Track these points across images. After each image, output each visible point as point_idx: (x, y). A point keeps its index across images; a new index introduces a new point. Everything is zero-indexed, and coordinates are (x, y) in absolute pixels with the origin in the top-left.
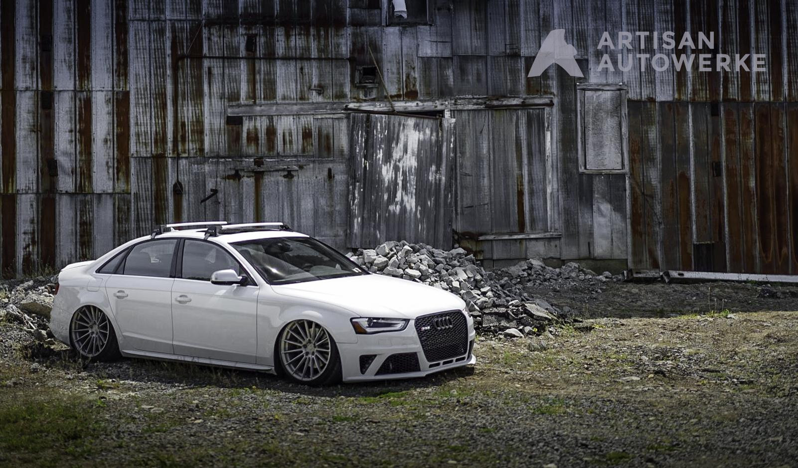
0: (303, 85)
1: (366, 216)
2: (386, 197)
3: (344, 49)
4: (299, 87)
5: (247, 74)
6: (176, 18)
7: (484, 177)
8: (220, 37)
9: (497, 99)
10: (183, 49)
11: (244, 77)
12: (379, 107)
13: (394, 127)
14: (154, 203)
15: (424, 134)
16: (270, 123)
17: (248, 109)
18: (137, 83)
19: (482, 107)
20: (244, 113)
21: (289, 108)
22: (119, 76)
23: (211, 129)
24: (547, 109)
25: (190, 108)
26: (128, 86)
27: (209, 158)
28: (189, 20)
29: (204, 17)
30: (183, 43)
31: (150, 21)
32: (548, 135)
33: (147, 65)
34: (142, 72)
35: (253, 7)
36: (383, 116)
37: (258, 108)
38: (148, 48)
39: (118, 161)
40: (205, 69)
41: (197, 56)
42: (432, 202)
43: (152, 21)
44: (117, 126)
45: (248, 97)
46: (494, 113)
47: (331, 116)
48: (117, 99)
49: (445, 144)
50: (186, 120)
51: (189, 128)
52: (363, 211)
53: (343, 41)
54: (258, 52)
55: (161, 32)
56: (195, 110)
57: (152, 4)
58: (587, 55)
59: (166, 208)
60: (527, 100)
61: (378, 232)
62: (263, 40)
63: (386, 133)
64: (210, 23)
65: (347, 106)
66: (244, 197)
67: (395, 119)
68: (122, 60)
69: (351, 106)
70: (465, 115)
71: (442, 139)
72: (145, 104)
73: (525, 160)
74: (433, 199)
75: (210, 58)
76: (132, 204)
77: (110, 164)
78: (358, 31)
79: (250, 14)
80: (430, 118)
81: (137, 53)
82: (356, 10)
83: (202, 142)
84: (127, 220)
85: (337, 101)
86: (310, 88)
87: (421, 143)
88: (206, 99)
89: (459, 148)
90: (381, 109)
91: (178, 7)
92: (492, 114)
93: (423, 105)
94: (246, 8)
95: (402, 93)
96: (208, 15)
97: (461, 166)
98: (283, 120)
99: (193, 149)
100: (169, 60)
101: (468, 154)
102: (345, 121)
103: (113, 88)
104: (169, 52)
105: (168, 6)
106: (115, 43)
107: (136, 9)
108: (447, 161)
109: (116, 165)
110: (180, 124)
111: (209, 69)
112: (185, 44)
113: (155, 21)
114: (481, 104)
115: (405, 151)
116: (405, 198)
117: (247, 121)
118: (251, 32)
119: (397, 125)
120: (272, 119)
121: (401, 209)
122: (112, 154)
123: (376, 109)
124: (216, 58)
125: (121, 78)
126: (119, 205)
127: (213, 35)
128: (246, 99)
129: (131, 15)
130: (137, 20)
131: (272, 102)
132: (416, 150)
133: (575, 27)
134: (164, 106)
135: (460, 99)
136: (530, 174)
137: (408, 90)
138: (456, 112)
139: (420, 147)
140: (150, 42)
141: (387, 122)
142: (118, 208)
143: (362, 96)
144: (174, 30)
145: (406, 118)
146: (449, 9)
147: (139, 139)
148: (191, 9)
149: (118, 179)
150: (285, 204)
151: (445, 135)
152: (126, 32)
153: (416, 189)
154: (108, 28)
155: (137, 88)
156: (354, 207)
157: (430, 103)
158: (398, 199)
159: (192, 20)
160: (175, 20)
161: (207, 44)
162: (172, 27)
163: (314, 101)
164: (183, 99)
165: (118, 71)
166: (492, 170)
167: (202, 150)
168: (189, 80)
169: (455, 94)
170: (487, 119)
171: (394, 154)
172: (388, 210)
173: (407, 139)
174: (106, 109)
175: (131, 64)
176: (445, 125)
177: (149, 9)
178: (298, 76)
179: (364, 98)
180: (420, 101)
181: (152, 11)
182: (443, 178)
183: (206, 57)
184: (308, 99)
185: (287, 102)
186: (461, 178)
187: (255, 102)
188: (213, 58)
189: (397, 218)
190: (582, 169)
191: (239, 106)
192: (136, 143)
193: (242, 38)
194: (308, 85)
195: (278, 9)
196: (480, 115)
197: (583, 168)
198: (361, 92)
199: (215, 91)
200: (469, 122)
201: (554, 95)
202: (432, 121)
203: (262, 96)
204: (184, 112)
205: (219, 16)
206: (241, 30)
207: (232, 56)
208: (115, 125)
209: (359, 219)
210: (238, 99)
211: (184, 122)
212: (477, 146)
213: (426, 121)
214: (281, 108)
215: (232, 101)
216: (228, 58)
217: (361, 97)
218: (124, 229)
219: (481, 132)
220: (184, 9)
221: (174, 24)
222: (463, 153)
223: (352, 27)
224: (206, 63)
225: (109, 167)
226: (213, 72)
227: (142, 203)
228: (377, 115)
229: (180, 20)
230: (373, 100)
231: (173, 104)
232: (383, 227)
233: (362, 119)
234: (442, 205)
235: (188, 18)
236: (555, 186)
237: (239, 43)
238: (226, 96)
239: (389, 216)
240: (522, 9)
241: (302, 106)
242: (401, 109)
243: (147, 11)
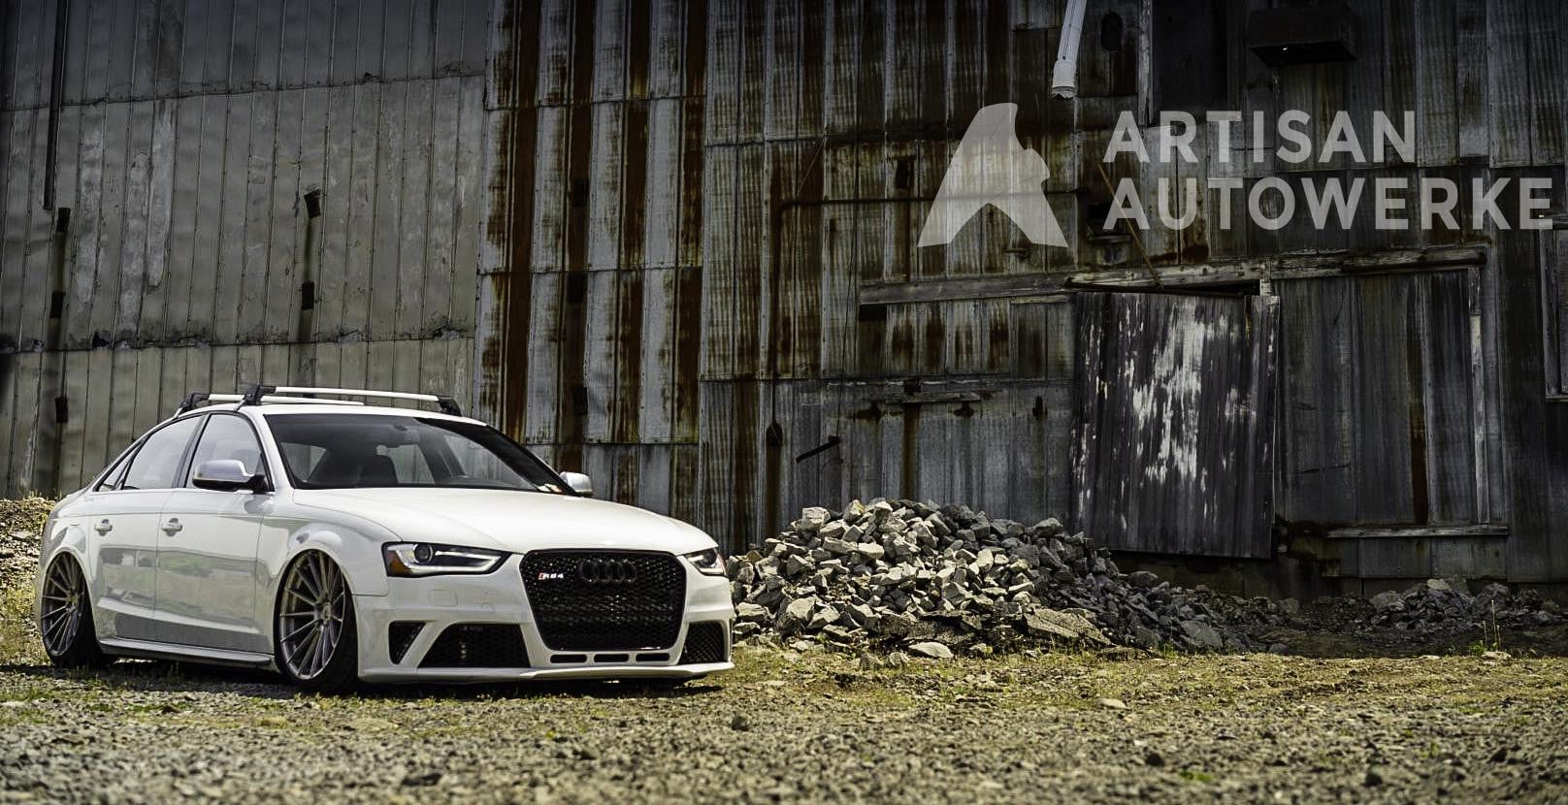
0: (993, 245)
1: (1100, 486)
2: (1140, 450)
3: (1068, 173)
4: (985, 247)
5: (896, 229)
6: (779, 137)
7: (1341, 411)
8: (851, 166)
9: (1367, 256)
10: (791, 190)
11: (890, 233)
12: (1131, 278)
13: (1157, 317)
14: (734, 462)
15: (1216, 327)
16: (933, 314)
17: (894, 290)
18: (714, 251)
19: (1335, 271)
20: (888, 298)
21: (966, 287)
22: (686, 242)
23: (833, 328)
24: (1473, 271)
25: (799, 293)
26: (700, 259)
27: (827, 380)
28: (802, 140)
29: (825, 132)
30: (790, 179)
31: (739, 146)
32: (1476, 323)
33: (731, 221)
34: (723, 234)
35: (909, 109)
36: (1137, 295)
37: (912, 289)
38: (733, 192)
39: (680, 389)
40: (826, 223)
41: (812, 200)
42: (1231, 459)
43: (742, 145)
44: (681, 329)
45: (896, 270)
46: (1362, 282)
47: (1043, 299)
48: (682, 281)
49: (1257, 347)
50: (791, 315)
51: (795, 328)
52: (1096, 478)
53: (1067, 159)
54: (916, 189)
55: (756, 163)
56: (806, 295)
57: (742, 117)
58: (1562, 156)
59: (754, 470)
60: (1430, 254)
61: (1123, 518)
62: (925, 165)
63: (1142, 329)
64: (837, 141)
65: (1070, 279)
66: (885, 451)
67: (1158, 301)
68: (693, 215)
69: (1079, 278)
70: (1301, 290)
71: (1252, 338)
72: (726, 288)
73: (1428, 376)
74: (1232, 454)
75: (833, 202)
76: (700, 463)
77: (668, 394)
78: (1096, 138)
79: (904, 122)
80: (1229, 297)
81: (717, 202)
82: (1092, 100)
83: (816, 352)
84: (691, 490)
85: (1054, 270)
86: (1005, 250)
87: (1209, 346)
88: (825, 275)
89: (1287, 352)
90: (1133, 283)
91: (784, 118)
92: (1357, 287)
93: (1217, 272)
94: (896, 112)
95: (1176, 250)
96: (832, 128)
97: (1294, 390)
98: (956, 310)
99: (801, 365)
100: (766, 211)
101: (1307, 366)
102: (1068, 307)
103: (677, 263)
104: (766, 196)
105: (767, 117)
106: (682, 186)
107: (717, 126)
108: (1260, 379)
109: (676, 395)
110: (781, 319)
111: (833, 222)
112: (793, 182)
113: (746, 144)
114: (1332, 266)
115: (1179, 361)
116: (1178, 454)
117: (895, 314)
118: (904, 153)
119: (1162, 311)
120: (938, 307)
121: (1168, 474)
122: (671, 376)
123: (1125, 283)
124: (844, 202)
125: (690, 245)
126: (679, 463)
127: (841, 161)
128: (893, 273)
129: (708, 138)
130: (719, 145)
131: (937, 277)
132: (1199, 359)
133: (1533, 101)
134: (755, 291)
135: (1290, 257)
136: (1438, 404)
137: (1189, 244)
138: (1283, 284)
139: (1208, 353)
140: (737, 180)
141: (1144, 306)
142: (678, 470)
143: (1100, 260)
144: (776, 160)
145: (1180, 298)
146: (1271, 86)
147: (714, 350)
148: (805, 119)
149: (679, 419)
150: (957, 464)
151: (1257, 329)
152: (700, 166)
153: (1198, 435)
154: (673, 161)
155: (714, 262)
156: (1079, 469)
157: (1230, 268)
158: (1164, 454)
159: (807, 139)
160: (778, 141)
161: (830, 179)
162: (773, 153)
163: (1012, 272)
164: (788, 277)
165: (685, 234)
166: (1357, 397)
167: (815, 366)
168: (799, 244)
169: (1281, 248)
170: (1347, 296)
171: (1157, 368)
172: (1143, 476)
173: (1182, 338)
174: (665, 299)
175: (706, 220)
176: (1258, 307)
177: (738, 125)
178: (985, 227)
179: (1105, 264)
180: (1211, 264)
181: (742, 128)
182: (1254, 413)
183: (827, 202)
184: (1002, 270)
185: (964, 275)
186: (1293, 415)
187: (908, 279)
188: (839, 202)
189: (1160, 492)
190: (1551, 393)
191: (880, 286)
192: (710, 356)
193: (888, 165)
194: (1002, 243)
195: (952, 108)
196: (1333, 288)
197: (1553, 391)
198: (1099, 252)
199: (840, 261)
200: (1309, 304)
201: (1490, 242)
202: (1231, 303)
203: (921, 268)
204: (788, 301)
205: (851, 130)
206: (887, 151)
207: (872, 197)
208: (678, 327)
209: (1088, 493)
210: (880, 274)
211: (789, 318)
212: (1327, 351)
213: (1220, 303)
214: (951, 287)
215: (868, 277)
216: (864, 202)
217: (1099, 263)
218: (685, 506)
219: (1335, 321)
220: (794, 123)
221: (777, 147)
222: (1297, 365)
223: (1084, 133)
224: (827, 213)
225: (665, 399)
226: (838, 228)
227: (715, 461)
228: (1124, 295)
229: (787, 141)
230: (1123, 266)
231: (771, 287)
232: (1133, 508)
233: (1097, 303)
234: (1251, 466)
235: (800, 136)
236: (1494, 429)
237: (883, 174)
238: (860, 269)
239: (1145, 485)
240: (1419, 73)
241: (989, 283)
242: (1173, 282)
243: (734, 128)
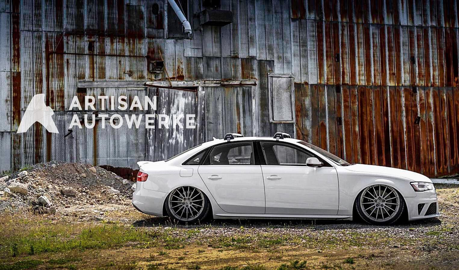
0: (121, 71)
1: (156, 145)
2: (167, 135)
3: (143, 51)
4: (118, 72)
5: (89, 64)
6: (48, 30)
7: (220, 124)
8: (73, 42)
9: (227, 81)
10: (52, 49)
11: (87, 65)
12: (163, 84)
13: (172, 96)
14: (35, 138)
15: (188, 99)
16: (102, 92)
17: (90, 83)
18: (25, 67)
19: (219, 85)
20: (88, 86)
21: (113, 83)
22: (14, 63)
23: (68, 95)
24: (253, 87)
25: (56, 83)
26: (20, 69)
27: (67, 112)
28: (56, 32)
29: (64, 30)
30: (52, 45)
31: (33, 32)
32: (254, 101)
33: (31, 57)
34: (28, 61)
35: (93, 26)
36: (166, 89)
37: (96, 83)
38: (31, 47)
39: (14, 113)
40: (65, 60)
41: (60, 52)
42: (193, 138)
43: (34, 32)
44: (13, 93)
45: (90, 77)
46: (225, 88)
47: (136, 89)
48: (13, 76)
49: (199, 105)
50: (54, 90)
51: (55, 94)
52: (155, 143)
53: (143, 46)
54: (95, 51)
55: (40, 38)
56: (59, 83)
57: (34, 22)
58: (273, 58)
59: (42, 141)
60: (243, 82)
61: (163, 155)
62: (98, 44)
63: (167, 99)
64: (68, 34)
65: (145, 83)
66: (87, 134)
67: (172, 91)
68: (16, 54)
69: (148, 83)
70: (209, 89)
71: (198, 103)
72: (30, 79)
73: (242, 115)
74: (193, 136)
75: (68, 54)
76: (22, 138)
77: (9, 115)
78: (151, 41)
79: (91, 30)
80: (191, 91)
81: (25, 50)
82: (150, 29)
83: (63, 102)
84: (19, 147)
85: (139, 80)
86: (124, 73)
87: (186, 105)
88: (66, 77)
89: (207, 108)
90: (164, 86)
91: (49, 24)
92: (224, 90)
93: (187, 84)
94: (88, 26)
95: (175, 76)
96: (67, 29)
97: (208, 117)
98: (109, 90)
99: (58, 106)
100: (44, 55)
101: (211, 111)
102: (144, 91)
103: (11, 69)
104: (44, 50)
105: (43, 23)
106: (12, 44)
107: (25, 24)
108: (200, 115)
109: (12, 115)
110: (50, 92)
111: (68, 60)
112: (53, 46)
113: (36, 31)
114: (218, 83)
115: (178, 109)
116: (178, 136)
117: (89, 91)
118: (91, 40)
119: (173, 94)
120: (103, 89)
121: (176, 142)
122: (10, 109)
123: (161, 85)
124: (71, 54)
125: (16, 64)
126: (14, 139)
127: (70, 40)
128: (89, 78)
129: (22, 28)
130: (26, 31)
131: (103, 80)
132: (183, 109)
133: (267, 42)
134: (41, 81)
135: (207, 80)
136: (244, 123)
137: (179, 75)
138: (205, 88)
139: (186, 107)
140: (33, 43)
141: (168, 93)
142: (14, 141)
143: (153, 78)
144: (47, 37)
145: (178, 90)
146: (201, 31)
147: (26, 100)
148: (57, 25)
149: (14, 123)
150: (111, 138)
151: (199, 100)
152: (19, 37)
153: (184, 131)
154: (8, 34)
155: (25, 70)
156: (150, 140)
157: (191, 83)
158: (174, 136)
159: (58, 32)
160: (47, 31)
161: (66, 46)
162: (46, 35)
163: (127, 80)
164: (53, 77)
165: (14, 60)
166: (224, 120)
167: (63, 107)
168: (56, 66)
169: (204, 77)
170: (221, 92)
171: (172, 111)
172: (168, 142)
173: (179, 103)
174: (7, 82)
175: (22, 56)
176: (199, 94)
177: (32, 24)
178: (118, 66)
179: (155, 79)
180: (185, 81)
181: (34, 26)
182: (198, 125)
183: (65, 53)
184: (124, 79)
185: (112, 80)
186: (207, 124)
187: (94, 80)
188: (70, 54)
189: (173, 147)
190: (271, 121)
191: (85, 82)
192: (25, 102)
193: (86, 43)
194: (124, 71)
195: (107, 27)
196: (217, 90)
197: (272, 120)
198: (153, 75)
199: (71, 73)
200: (212, 94)
201: (256, 80)
202: (192, 92)
203: (98, 77)
204: (52, 85)
205: (73, 30)
206: (86, 39)
207: (81, 53)
208: (12, 92)
209: (153, 147)
210: (84, 78)
212: (216, 107)
213: (189, 92)
214: (109, 84)
215: (80, 79)
216: (78, 54)
217: (153, 79)
218: (17, 153)
219: (218, 99)
220: (53, 26)
221: (47, 33)
222: (208, 111)
223: (148, 39)
224: (66, 57)
225: (8, 117)
226: (69, 62)
227: (28, 138)
228: (162, 89)
229: (51, 32)
230: (160, 80)
231: (47, 80)
232: (166, 152)
233: (154, 91)
234: (198, 140)
235: (55, 30)
236: (258, 130)
237: (84, 46)
238: (77, 76)
239: (169, 145)
240: (239, 32)
241: (120, 83)
242: (175, 86)
243: (31, 25)
